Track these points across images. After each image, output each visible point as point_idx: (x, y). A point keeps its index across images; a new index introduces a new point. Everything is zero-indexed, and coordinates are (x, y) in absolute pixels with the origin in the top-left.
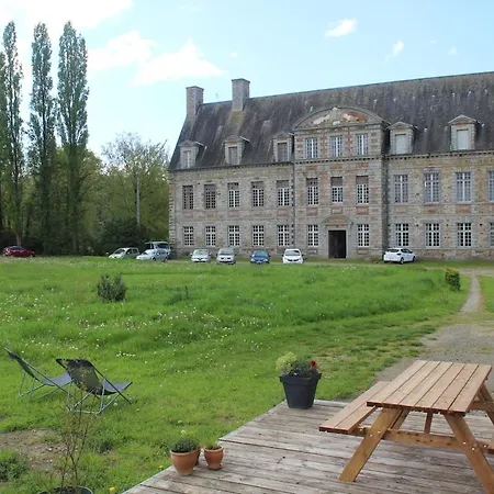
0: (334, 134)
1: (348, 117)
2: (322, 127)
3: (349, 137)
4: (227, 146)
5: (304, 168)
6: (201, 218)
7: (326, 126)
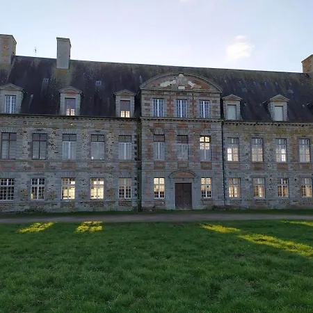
0: (179, 97)
1: (192, 85)
2: (169, 90)
3: (193, 101)
4: (63, 96)
5: (151, 124)
6: (25, 169)
7: (173, 89)
